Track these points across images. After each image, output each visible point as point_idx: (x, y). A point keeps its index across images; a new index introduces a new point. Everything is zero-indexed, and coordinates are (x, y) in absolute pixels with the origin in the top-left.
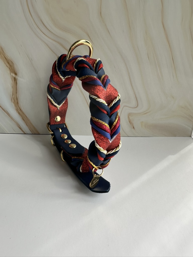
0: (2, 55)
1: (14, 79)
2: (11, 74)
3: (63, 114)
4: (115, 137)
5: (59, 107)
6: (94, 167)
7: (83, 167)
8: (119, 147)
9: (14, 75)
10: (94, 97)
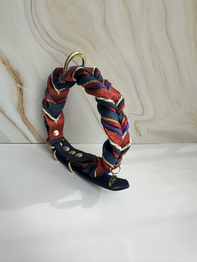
0: (8, 66)
1: (20, 90)
2: (17, 85)
3: (60, 127)
4: (126, 133)
5: (56, 120)
6: (110, 167)
7: (99, 169)
8: (130, 143)
9: (19, 86)
10: (101, 99)
